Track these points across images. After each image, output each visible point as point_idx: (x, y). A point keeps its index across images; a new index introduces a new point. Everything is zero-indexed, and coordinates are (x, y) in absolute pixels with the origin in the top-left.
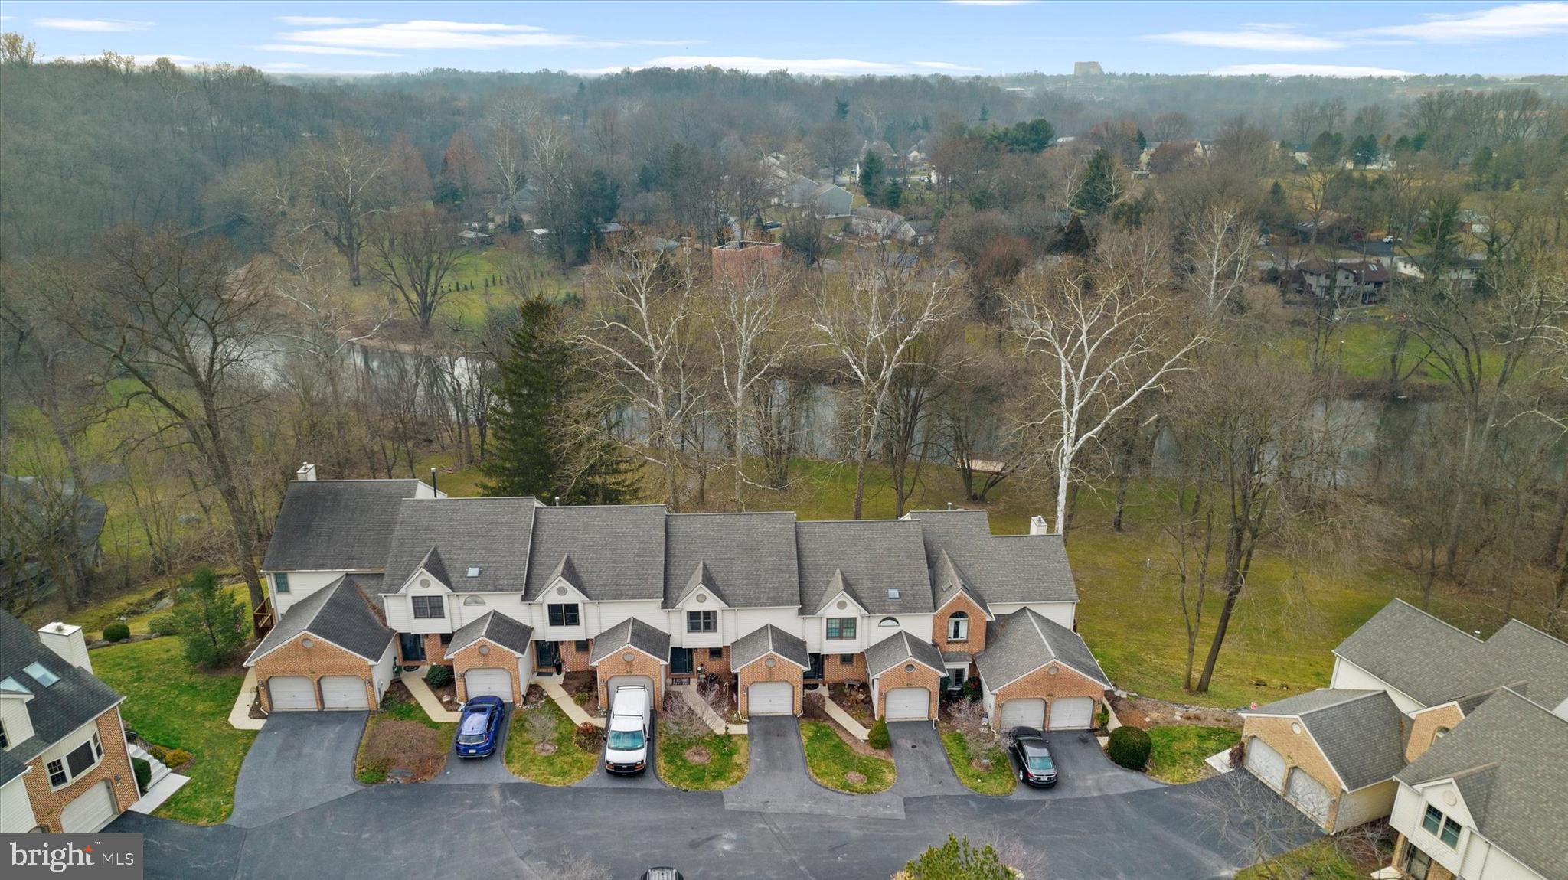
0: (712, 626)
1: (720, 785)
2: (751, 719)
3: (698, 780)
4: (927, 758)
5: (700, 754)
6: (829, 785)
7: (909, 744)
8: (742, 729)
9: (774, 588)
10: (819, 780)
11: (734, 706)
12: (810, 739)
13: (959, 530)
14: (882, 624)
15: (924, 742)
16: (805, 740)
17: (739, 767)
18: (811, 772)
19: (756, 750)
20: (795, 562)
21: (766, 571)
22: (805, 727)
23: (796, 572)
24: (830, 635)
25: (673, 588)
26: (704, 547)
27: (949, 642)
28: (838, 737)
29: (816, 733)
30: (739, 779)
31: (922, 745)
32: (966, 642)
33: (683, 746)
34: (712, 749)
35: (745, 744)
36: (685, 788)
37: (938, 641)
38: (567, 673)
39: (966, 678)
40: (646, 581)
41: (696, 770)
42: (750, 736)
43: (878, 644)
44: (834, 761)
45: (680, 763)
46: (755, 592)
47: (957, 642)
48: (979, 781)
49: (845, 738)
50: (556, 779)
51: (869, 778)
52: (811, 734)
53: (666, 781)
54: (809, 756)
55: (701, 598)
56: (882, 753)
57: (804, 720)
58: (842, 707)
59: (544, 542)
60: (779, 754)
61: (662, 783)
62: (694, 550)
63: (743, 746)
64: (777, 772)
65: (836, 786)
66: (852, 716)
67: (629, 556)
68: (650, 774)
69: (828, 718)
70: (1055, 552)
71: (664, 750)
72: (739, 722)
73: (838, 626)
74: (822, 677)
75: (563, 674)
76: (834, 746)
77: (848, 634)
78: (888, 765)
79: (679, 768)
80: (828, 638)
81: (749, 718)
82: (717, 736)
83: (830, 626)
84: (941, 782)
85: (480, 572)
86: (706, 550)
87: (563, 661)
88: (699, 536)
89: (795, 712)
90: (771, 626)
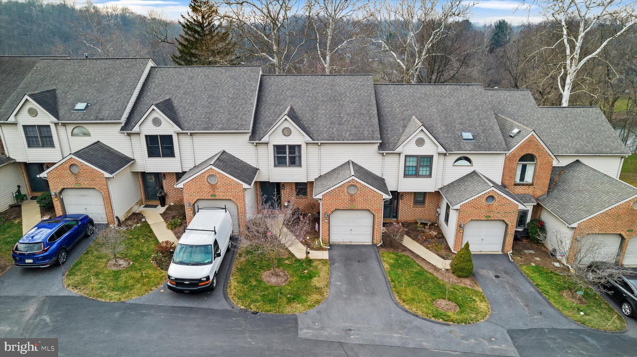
0: (297, 162)
1: (297, 308)
2: (332, 247)
3: (271, 301)
4: (515, 288)
5: (278, 275)
6: (419, 313)
7: (491, 274)
8: (325, 255)
9: (355, 127)
10: (407, 307)
11: (316, 234)
12: (392, 266)
13: (510, 102)
14: (455, 164)
15: (506, 272)
16: (386, 266)
17: (319, 290)
18: (397, 298)
19: (336, 274)
20: (375, 108)
21: (348, 115)
22: (385, 255)
23: (376, 116)
24: (407, 173)
25: (262, 126)
26: (292, 97)
27: (516, 185)
28: (418, 265)
29: (397, 260)
30: (318, 302)
31: (505, 275)
32: (532, 185)
33: (261, 268)
34: (291, 272)
35: (325, 268)
36: (254, 309)
37: (506, 183)
38: (170, 206)
39: (528, 220)
40: (237, 117)
41: (270, 291)
42: (331, 261)
43: (452, 183)
44: (420, 288)
45: (254, 283)
46: (337, 130)
47: (523, 185)
48: (582, 313)
49: (426, 267)
50: (113, 294)
51: (460, 306)
52: (392, 261)
53: (235, 301)
54: (393, 281)
55: (287, 132)
56: (467, 282)
57: (383, 249)
58: (418, 241)
59: (152, 89)
60: (360, 279)
61: (230, 304)
62: (283, 99)
63: (324, 271)
64: (359, 297)
65: (427, 314)
66: (428, 248)
67: (224, 99)
68: (219, 293)
69: (405, 249)
70: (597, 118)
71: (240, 270)
72: (320, 249)
73: (415, 164)
74: (396, 217)
75: (166, 207)
76: (416, 273)
77: (424, 173)
78: (476, 293)
79: (252, 288)
80: (405, 176)
81: (330, 245)
82: (298, 260)
83: (408, 164)
84: (541, 313)
85: (87, 107)
86: (294, 99)
87: (166, 195)
88: (289, 89)
89: (375, 242)
90: (352, 162)
